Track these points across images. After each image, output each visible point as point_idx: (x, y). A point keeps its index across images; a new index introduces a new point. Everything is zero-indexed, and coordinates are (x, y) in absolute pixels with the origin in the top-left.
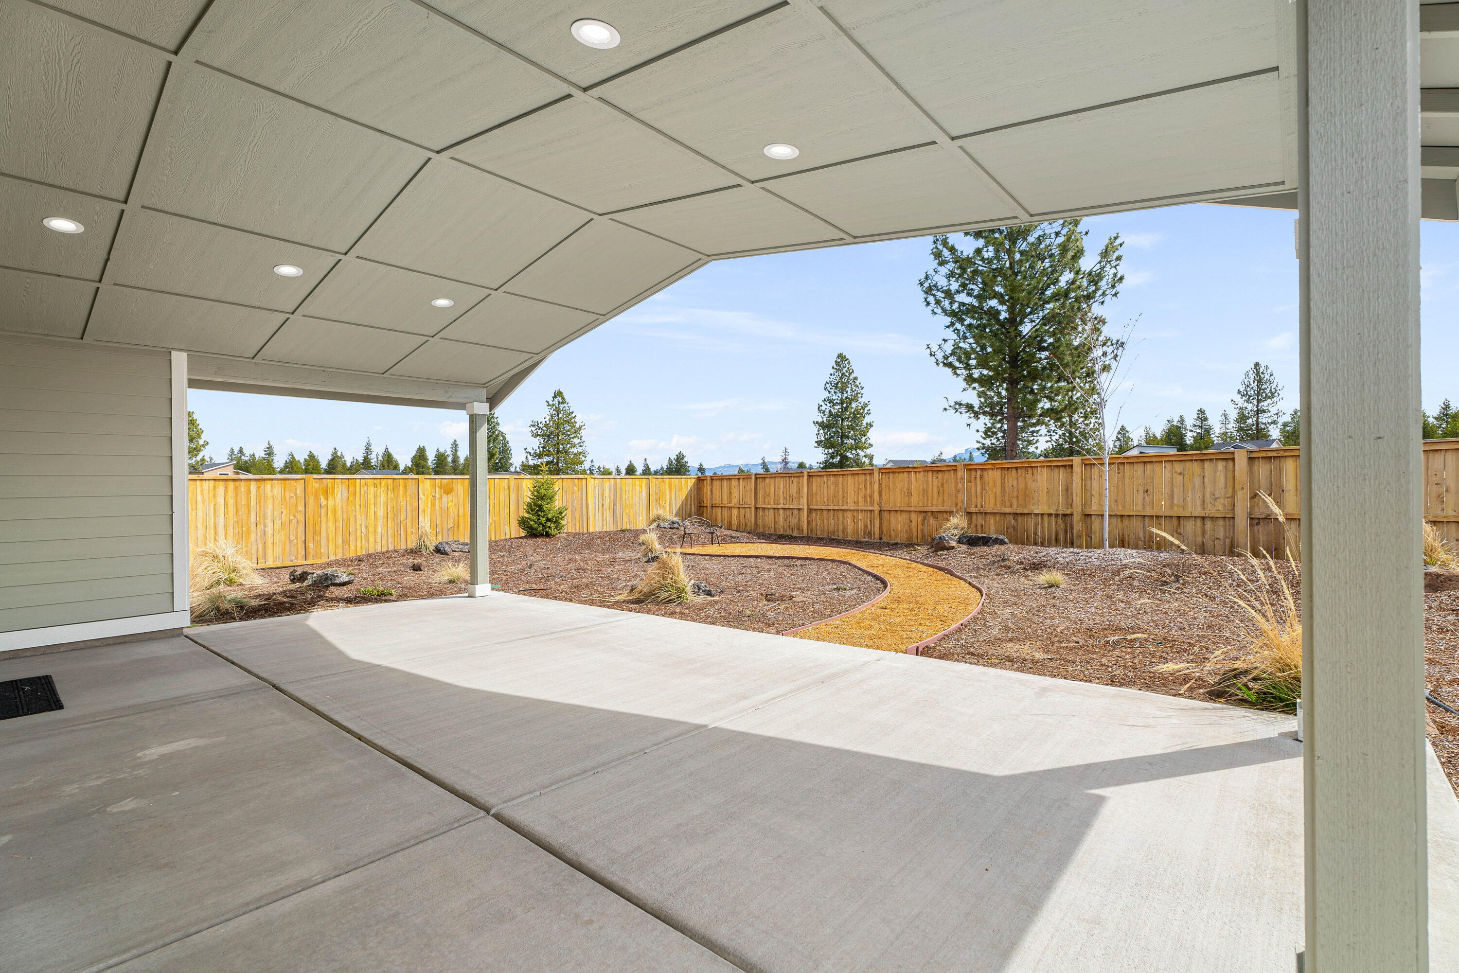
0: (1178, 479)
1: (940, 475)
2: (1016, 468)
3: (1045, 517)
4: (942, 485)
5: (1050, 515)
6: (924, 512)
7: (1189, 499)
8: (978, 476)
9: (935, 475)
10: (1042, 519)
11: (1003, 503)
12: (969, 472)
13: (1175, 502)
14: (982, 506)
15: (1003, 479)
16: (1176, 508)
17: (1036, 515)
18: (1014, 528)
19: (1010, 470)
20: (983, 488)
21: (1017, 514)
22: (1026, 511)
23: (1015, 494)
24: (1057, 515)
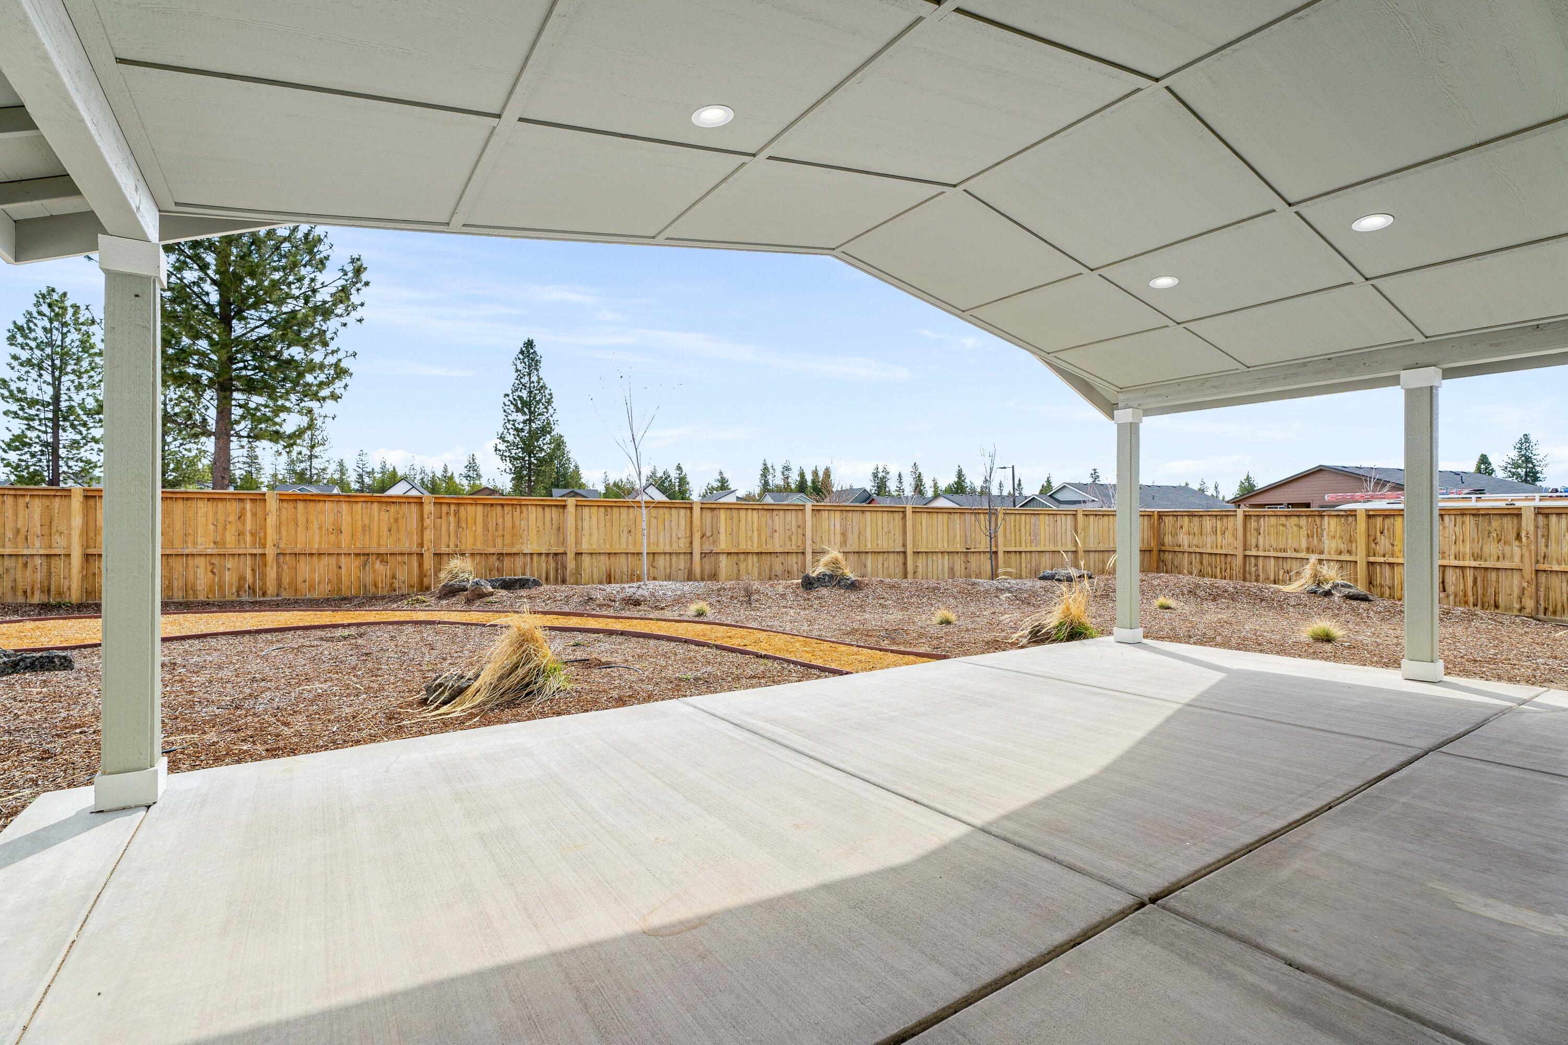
0: (654, 521)
1: (393, 508)
2: (502, 505)
3: (535, 557)
4: (396, 520)
5: (540, 554)
6: (364, 554)
7: (661, 539)
8: (452, 511)
9: (384, 507)
10: (532, 558)
11: (485, 542)
12: (438, 506)
13: (651, 541)
14: (457, 546)
15: (486, 517)
16: (652, 546)
17: (525, 554)
18: (498, 570)
19: (494, 507)
20: (458, 525)
21: (502, 554)
22: (514, 550)
23: (500, 532)
24: (548, 554)
